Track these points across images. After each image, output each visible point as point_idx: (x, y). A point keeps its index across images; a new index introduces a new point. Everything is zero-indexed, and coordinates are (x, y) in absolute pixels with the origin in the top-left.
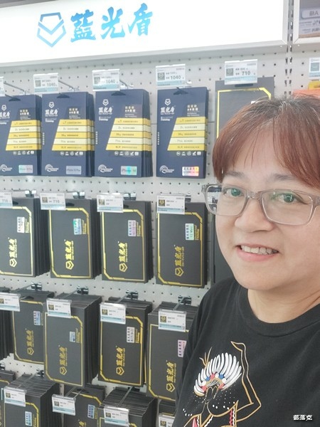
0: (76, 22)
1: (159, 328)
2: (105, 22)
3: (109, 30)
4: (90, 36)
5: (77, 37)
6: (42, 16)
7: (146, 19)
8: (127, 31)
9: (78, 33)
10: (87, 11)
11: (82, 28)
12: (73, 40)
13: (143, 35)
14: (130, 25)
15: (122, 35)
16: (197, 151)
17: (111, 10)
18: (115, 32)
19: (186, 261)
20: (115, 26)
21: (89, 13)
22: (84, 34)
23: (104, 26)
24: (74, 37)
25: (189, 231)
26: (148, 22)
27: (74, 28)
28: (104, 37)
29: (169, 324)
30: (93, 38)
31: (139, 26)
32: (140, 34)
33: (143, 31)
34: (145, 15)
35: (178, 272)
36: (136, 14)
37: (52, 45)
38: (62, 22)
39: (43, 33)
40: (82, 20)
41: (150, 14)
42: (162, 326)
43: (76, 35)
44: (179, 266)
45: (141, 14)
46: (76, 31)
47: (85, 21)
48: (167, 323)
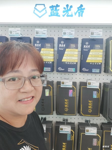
0: (52, 9)
1: (86, 134)
2: (64, 10)
3: (66, 14)
4: (57, 15)
5: (51, 15)
6: (36, 5)
7: (82, 11)
8: (74, 14)
9: (52, 13)
10: (57, 5)
11: (54, 11)
12: (50, 16)
13: (81, 17)
14: (75, 12)
15: (72, 16)
16: (99, 63)
17: (67, 6)
18: (69, 14)
19: (93, 106)
20: (69, 12)
21: (57, 6)
22: (55, 14)
23: (64, 12)
24: (50, 15)
25: (95, 94)
26: (83, 12)
27: (51, 11)
28: (64, 16)
29: (90, 132)
30: (59, 16)
31: (79, 13)
32: (79, 16)
33: (81, 15)
34: (82, 9)
35: (89, 111)
36: (78, 8)
37: (40, 17)
38: (45, 8)
39: (36, 11)
40: (54, 8)
41: (84, 9)
42: (87, 134)
43: (51, 14)
44: (90, 108)
45: (80, 9)
46: (51, 12)
47: (56, 9)
48: (89, 132)
